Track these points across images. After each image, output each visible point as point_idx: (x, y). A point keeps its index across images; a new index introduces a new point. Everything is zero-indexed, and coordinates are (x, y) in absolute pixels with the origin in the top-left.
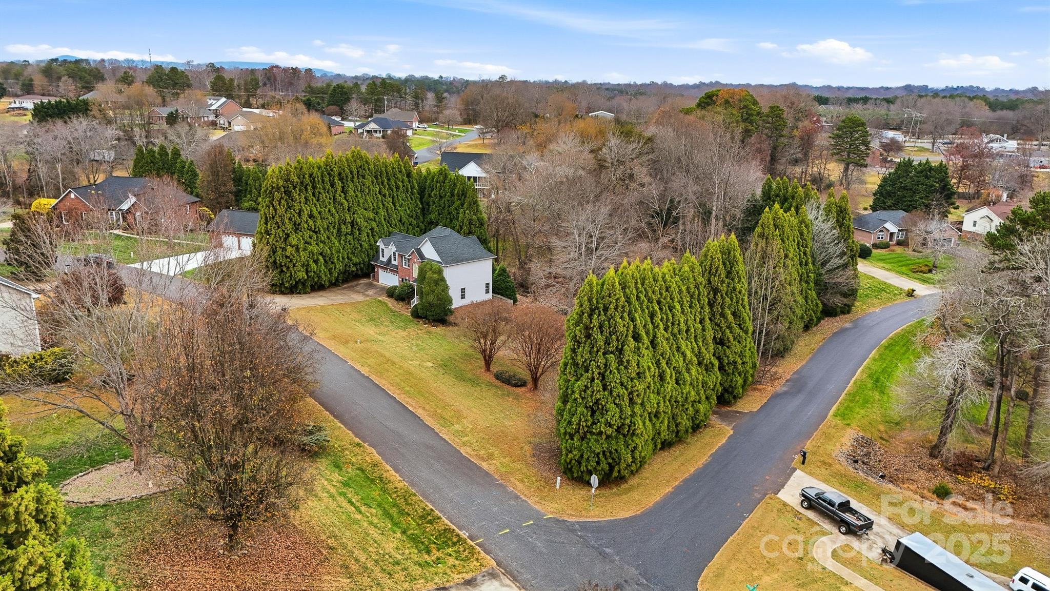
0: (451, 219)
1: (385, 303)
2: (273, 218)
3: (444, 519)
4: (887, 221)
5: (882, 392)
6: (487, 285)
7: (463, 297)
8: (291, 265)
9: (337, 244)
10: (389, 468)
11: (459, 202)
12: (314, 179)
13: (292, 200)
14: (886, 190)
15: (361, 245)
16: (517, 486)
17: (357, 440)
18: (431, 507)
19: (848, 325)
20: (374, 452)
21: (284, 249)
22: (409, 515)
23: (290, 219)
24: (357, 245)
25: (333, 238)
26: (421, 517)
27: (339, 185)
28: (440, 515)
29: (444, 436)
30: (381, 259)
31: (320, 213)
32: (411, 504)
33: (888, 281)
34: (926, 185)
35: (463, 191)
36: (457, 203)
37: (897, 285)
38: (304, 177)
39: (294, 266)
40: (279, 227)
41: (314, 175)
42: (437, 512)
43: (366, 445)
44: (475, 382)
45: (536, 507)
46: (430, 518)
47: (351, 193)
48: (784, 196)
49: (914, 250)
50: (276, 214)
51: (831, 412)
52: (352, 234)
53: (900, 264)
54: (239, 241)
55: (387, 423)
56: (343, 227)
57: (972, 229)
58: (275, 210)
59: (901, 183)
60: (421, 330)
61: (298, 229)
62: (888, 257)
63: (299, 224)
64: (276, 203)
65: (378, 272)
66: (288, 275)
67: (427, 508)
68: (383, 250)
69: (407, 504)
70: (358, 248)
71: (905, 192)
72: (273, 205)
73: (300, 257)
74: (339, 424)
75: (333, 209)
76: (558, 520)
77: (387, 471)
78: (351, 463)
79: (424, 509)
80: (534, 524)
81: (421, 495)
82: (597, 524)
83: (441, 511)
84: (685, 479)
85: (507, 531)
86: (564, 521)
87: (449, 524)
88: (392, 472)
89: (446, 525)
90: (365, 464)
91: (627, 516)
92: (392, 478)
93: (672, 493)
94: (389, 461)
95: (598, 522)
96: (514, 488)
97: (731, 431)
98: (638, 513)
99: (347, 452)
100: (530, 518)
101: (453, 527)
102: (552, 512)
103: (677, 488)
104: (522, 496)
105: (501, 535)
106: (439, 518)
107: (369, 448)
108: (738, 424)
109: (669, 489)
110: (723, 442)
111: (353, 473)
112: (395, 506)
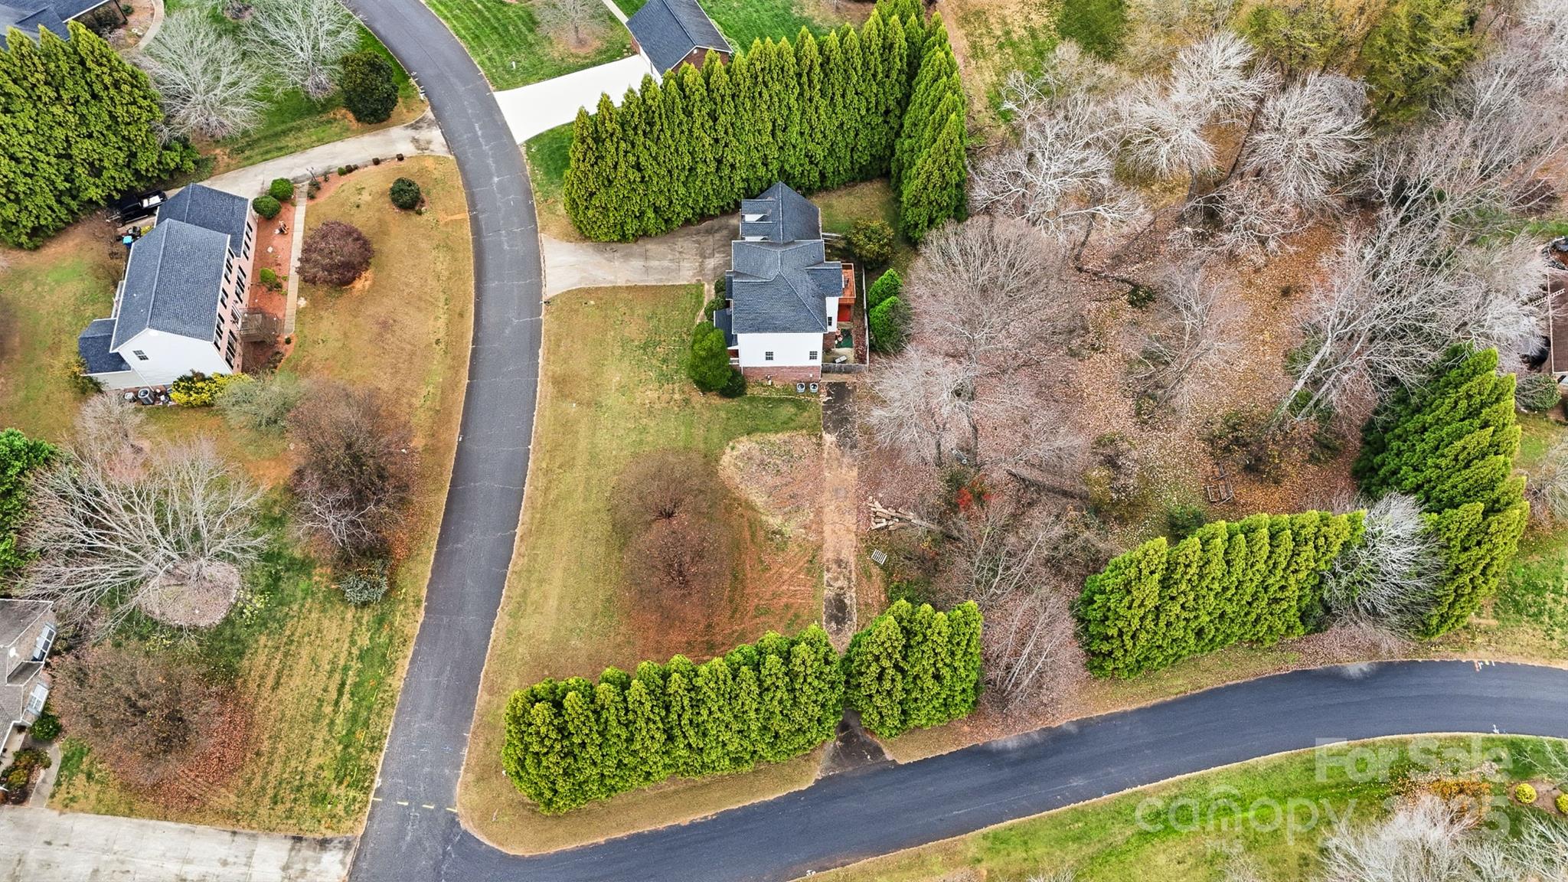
1: (701, 302)
3: (383, 754)
16: (472, 753)
17: (424, 593)
18: (389, 731)
20: (421, 620)
22: (368, 729)
26: (373, 738)
28: (386, 746)
32: (380, 716)
46: (376, 744)
51: (985, 830)
55: (469, 581)
60: (681, 390)
67: (385, 731)
74: (432, 557)
76: (453, 819)
77: (405, 657)
78: (392, 624)
79: (382, 729)
80: (432, 811)
81: (399, 710)
82: (476, 847)
83: (391, 742)
84: (639, 835)
85: (406, 804)
86: (458, 823)
87: (381, 763)
88: (408, 661)
89: (377, 761)
90: (400, 634)
91: (512, 853)
92: (399, 670)
93: (596, 848)
94: (419, 643)
95: (482, 844)
96: (469, 752)
97: (811, 783)
98: (527, 855)
99: (402, 607)
100: (436, 801)
101: (379, 770)
102: (463, 805)
103: (612, 844)
104: (462, 768)
105: (399, 806)
106: (381, 750)
107: (423, 612)
108: (841, 776)
109: (601, 840)
110: (770, 797)
111: (383, 639)
112: (370, 709)
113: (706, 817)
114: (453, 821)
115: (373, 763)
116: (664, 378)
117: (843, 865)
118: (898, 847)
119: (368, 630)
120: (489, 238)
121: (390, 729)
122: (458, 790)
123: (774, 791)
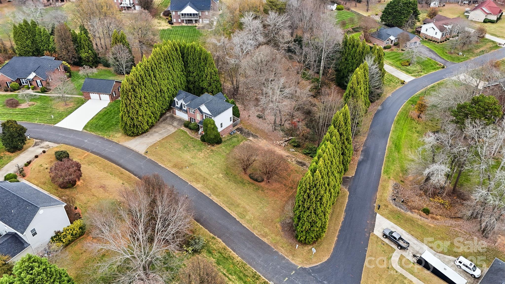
0: (200, 71)
1: (185, 132)
2: (130, 104)
3: (262, 276)
4: (391, 35)
5: (399, 152)
6: (231, 118)
7: (221, 127)
8: (141, 124)
9: (157, 104)
10: (231, 250)
11: (204, 63)
12: (142, 77)
13: (136, 93)
14: (389, 11)
15: (165, 99)
16: (282, 252)
17: (212, 235)
18: (255, 270)
19: (380, 108)
20: (221, 241)
21: (137, 118)
22: (248, 276)
23: (137, 103)
24: (164, 100)
25: (154, 102)
26: (253, 276)
27: (152, 73)
28: (259, 274)
29: (245, 226)
30: (176, 105)
31: (148, 93)
32: (247, 270)
33: (393, 74)
34: (407, 11)
35: (205, 57)
36: (203, 64)
37: (397, 76)
38: (138, 79)
39: (143, 124)
40: (133, 108)
41: (142, 75)
42: (258, 273)
43: (216, 237)
44: (242, 182)
45: (292, 262)
46: (256, 277)
47: (158, 76)
48: (353, 44)
49: (402, 50)
50: (131, 103)
51: (382, 172)
52: (161, 95)
53: (396, 60)
54: (100, 96)
55: (220, 221)
56: (157, 94)
57: (425, 33)
58: (130, 100)
59: (396, 8)
60: (207, 149)
61: (141, 106)
62: (391, 55)
63: (141, 103)
64: (130, 98)
65: (175, 111)
66: (141, 128)
67: (254, 272)
68: (177, 102)
69: (245, 270)
70: (164, 101)
71: (397, 13)
72: (128, 98)
73: (144, 119)
74: (201, 226)
75: (152, 89)
76: (303, 268)
77: (231, 252)
78: (214, 250)
79: (252, 272)
80: (295, 273)
81: (249, 264)
82: (317, 267)
83: (259, 272)
84: (340, 230)
85: (287, 279)
86: (305, 268)
87: (265, 279)
88: (233, 252)
89: (264, 280)
90: (220, 249)
91: (326, 260)
92: (234, 256)
93: (338, 241)
94: (229, 246)
95: (317, 266)
96: (282, 253)
97: (348, 192)
98: (329, 257)
99: (210, 243)
100: (293, 270)
101: (267, 280)
102: (299, 264)
103: (338, 237)
104: (286, 257)
105: (285, 282)
106: (260, 276)
107: (218, 239)
108: (349, 186)
109: (336, 239)
110: (347, 201)
111: (218, 255)
112: (241, 272)
113: (344, 215)
114: (303, 269)
115: (263, 281)
116: (200, 150)
117: (376, 198)
118: (378, 187)
119: (210, 257)
120: (104, 153)
121: (254, 270)
122: (293, 262)
123: (346, 199)
